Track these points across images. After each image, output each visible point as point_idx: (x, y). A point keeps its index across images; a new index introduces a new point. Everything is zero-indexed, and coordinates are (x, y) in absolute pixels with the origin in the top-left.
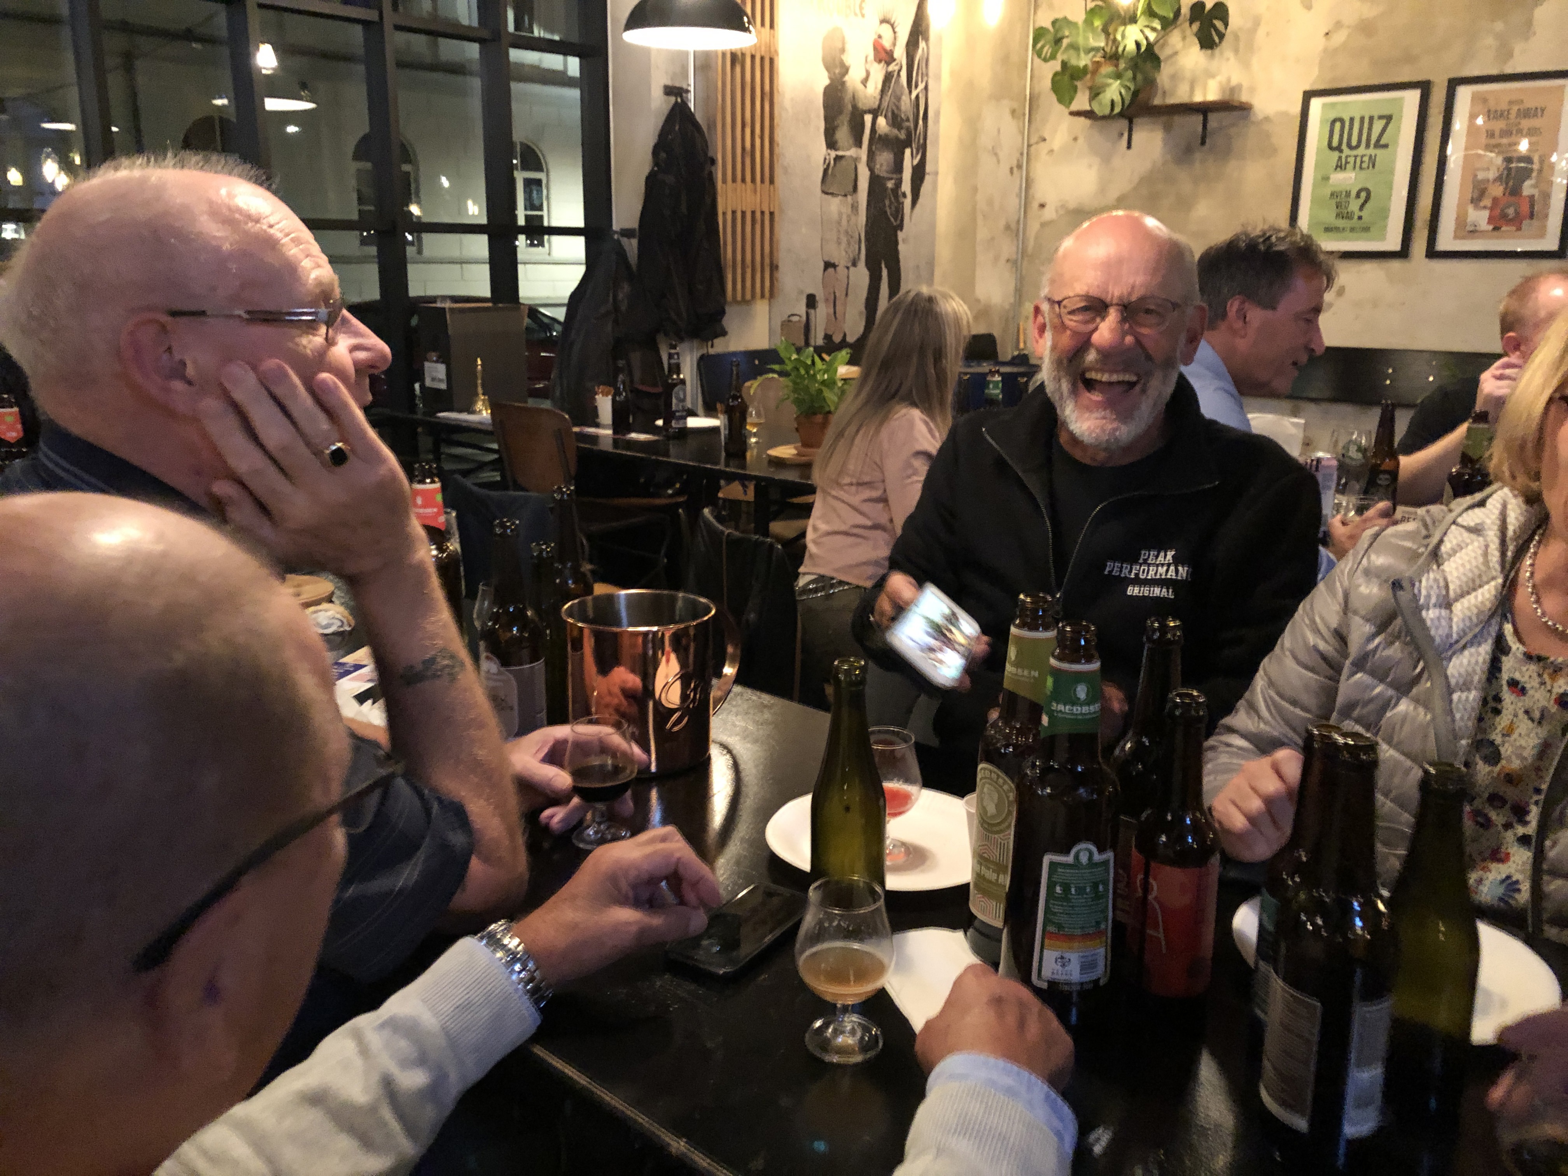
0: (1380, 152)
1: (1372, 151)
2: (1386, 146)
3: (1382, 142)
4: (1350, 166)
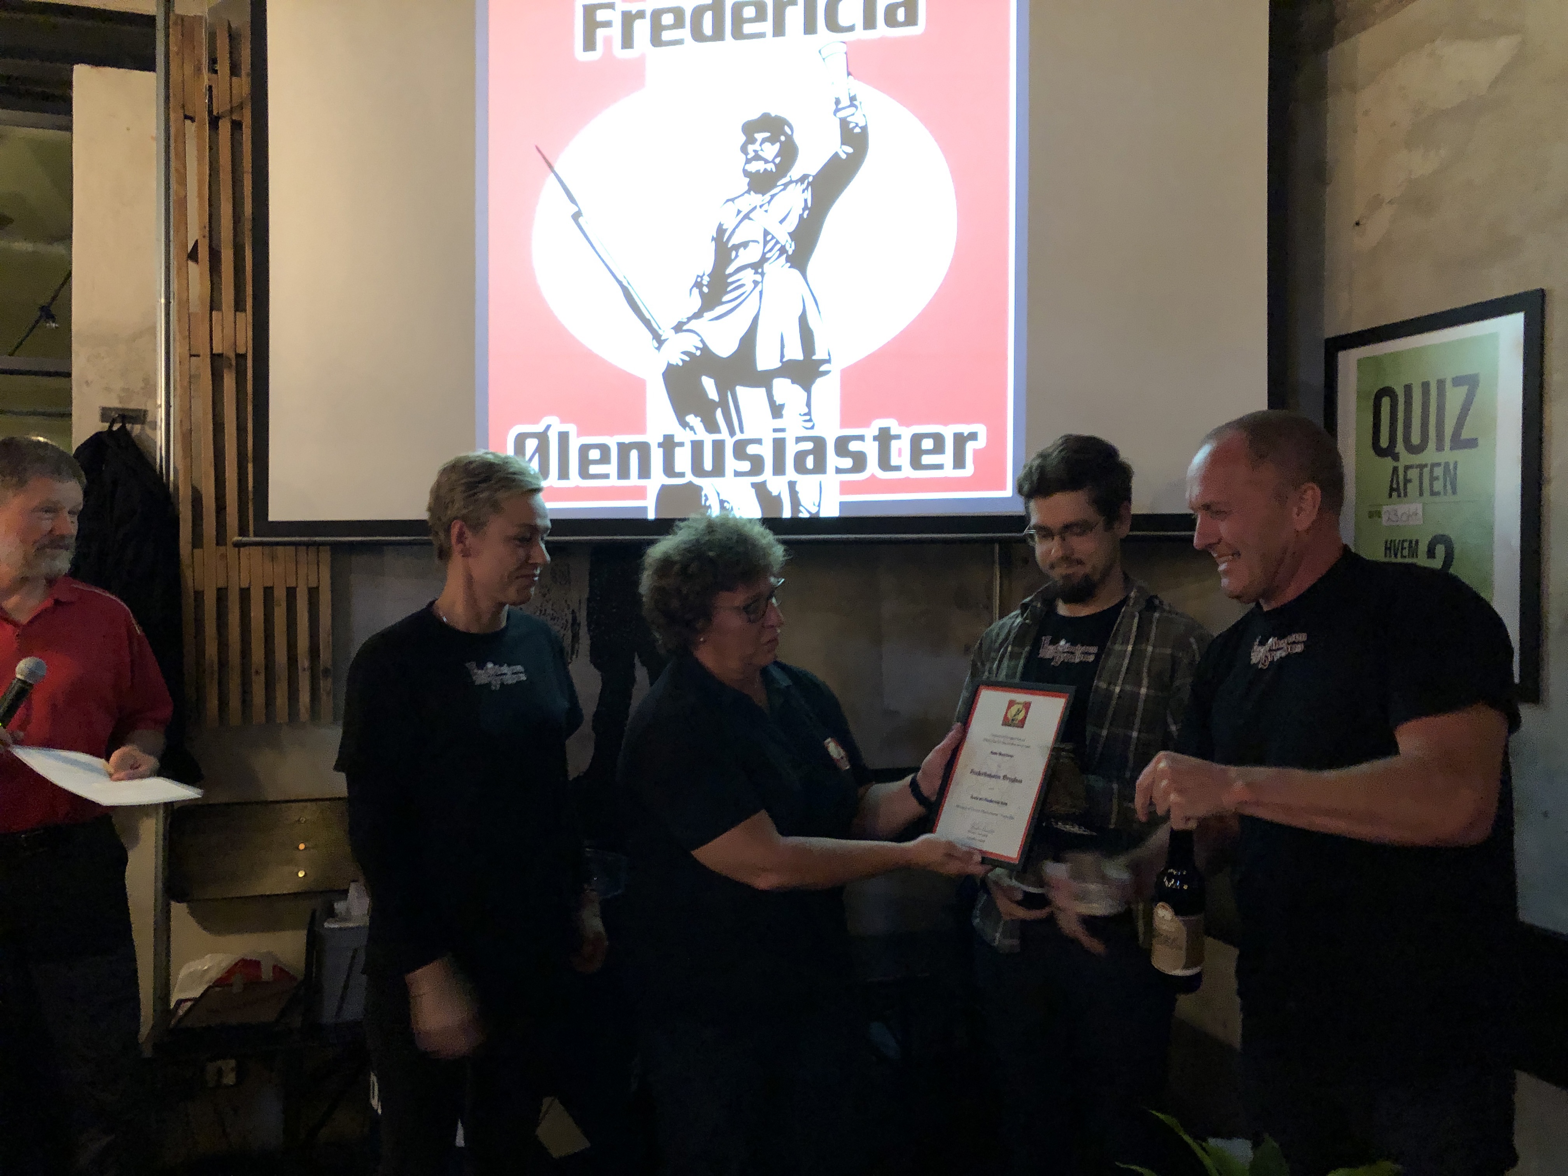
0: (1460, 456)
1: (1449, 455)
2: (1472, 443)
3: (1465, 434)
4: (1412, 488)
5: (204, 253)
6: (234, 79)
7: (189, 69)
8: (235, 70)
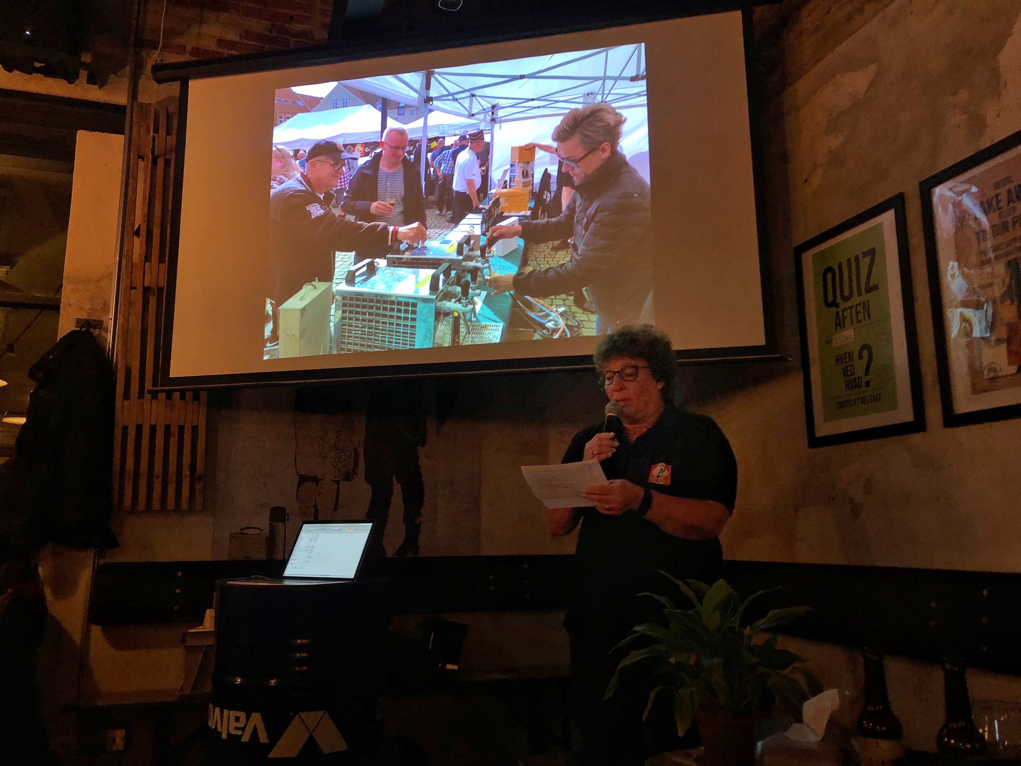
1: (865, 297)
3: (872, 283)
4: (848, 321)
5: (143, 231)
6: (168, 137)
7: (143, 131)
8: (168, 132)
